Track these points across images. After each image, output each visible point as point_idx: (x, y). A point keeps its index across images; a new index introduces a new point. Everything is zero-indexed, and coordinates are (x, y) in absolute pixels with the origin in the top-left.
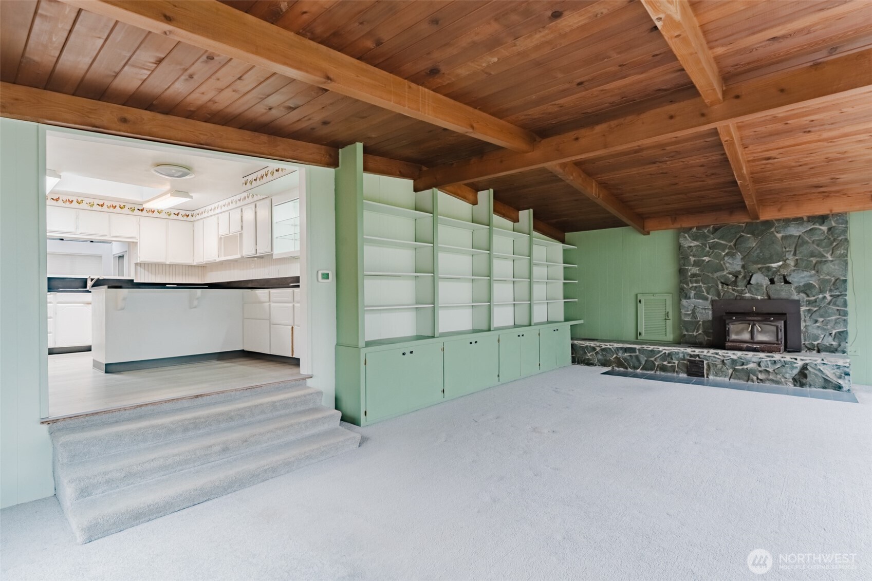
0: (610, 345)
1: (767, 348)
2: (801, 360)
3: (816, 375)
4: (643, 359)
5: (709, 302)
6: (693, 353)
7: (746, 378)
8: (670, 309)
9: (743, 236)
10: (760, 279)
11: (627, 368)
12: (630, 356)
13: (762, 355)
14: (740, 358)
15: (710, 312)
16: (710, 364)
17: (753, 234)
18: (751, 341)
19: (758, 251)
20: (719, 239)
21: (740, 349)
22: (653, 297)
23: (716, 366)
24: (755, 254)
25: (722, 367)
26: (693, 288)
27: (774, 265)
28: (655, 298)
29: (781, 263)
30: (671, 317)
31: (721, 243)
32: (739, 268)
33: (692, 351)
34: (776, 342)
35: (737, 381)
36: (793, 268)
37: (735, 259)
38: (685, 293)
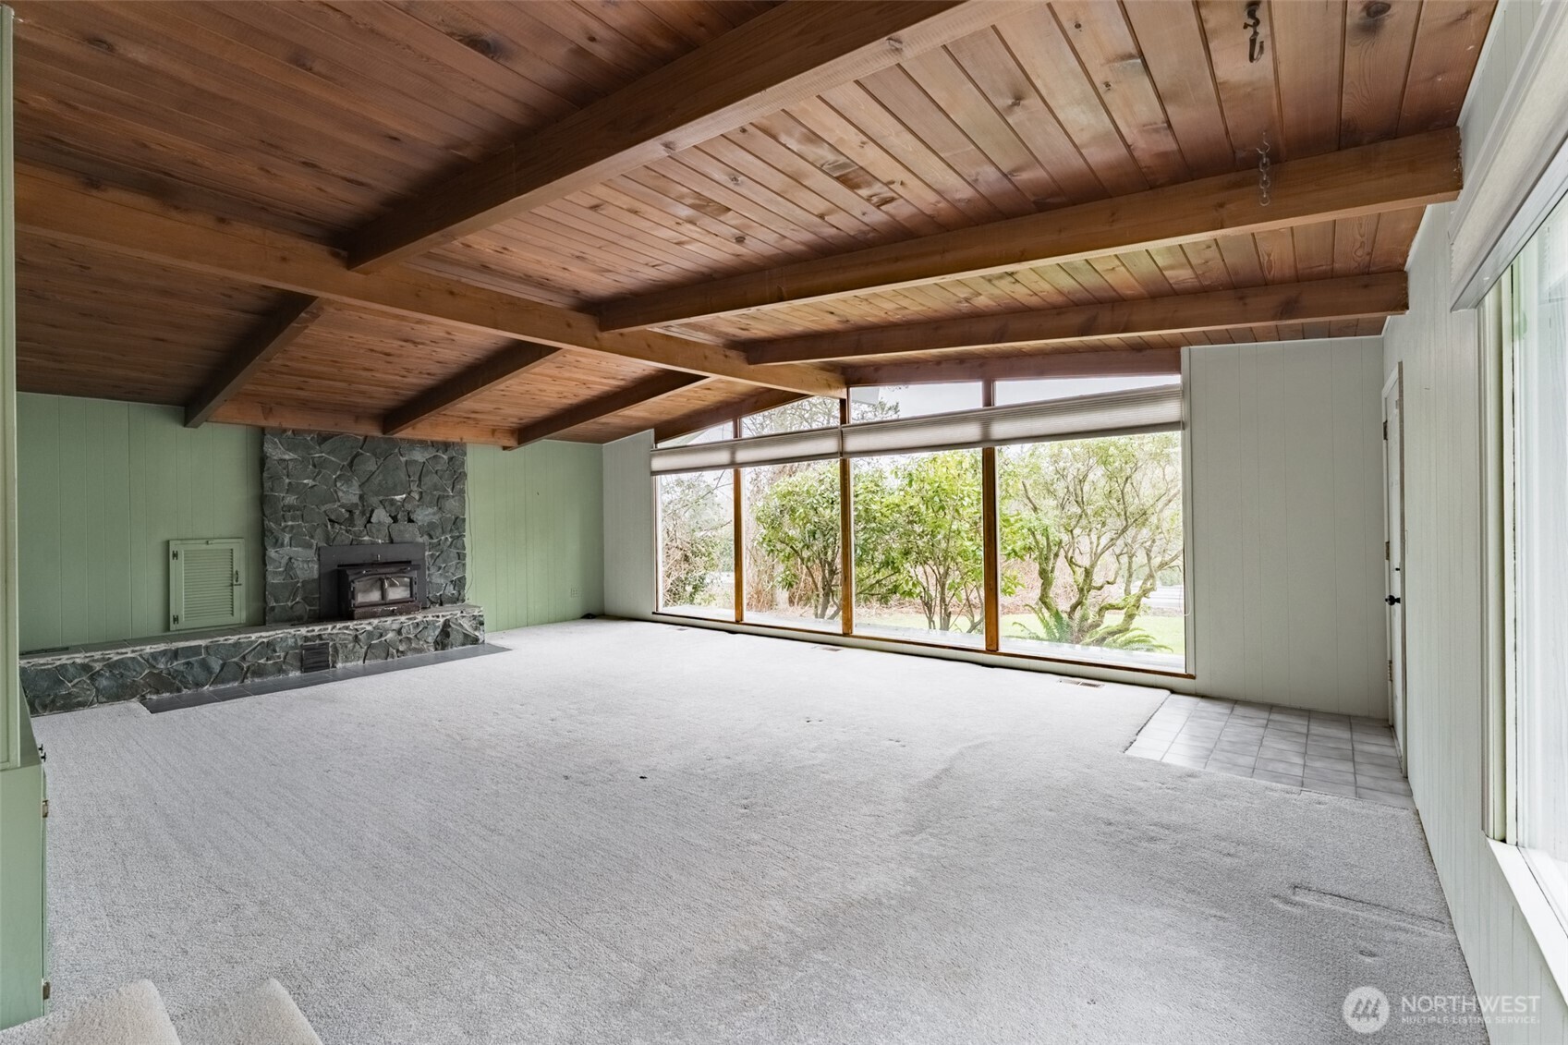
0: (133, 652)
1: (404, 607)
2: (443, 616)
3: (458, 631)
4: (216, 665)
5: (314, 551)
6: (309, 634)
7: (384, 655)
8: (240, 565)
9: (362, 454)
10: (381, 516)
11: (179, 690)
12: (188, 663)
13: (403, 618)
14: (376, 628)
15: (316, 566)
16: (338, 645)
17: (374, 454)
18: (383, 602)
19: (380, 478)
20: (328, 454)
21: (374, 616)
22: (205, 547)
23: (346, 647)
24: (376, 482)
25: (354, 646)
26: (287, 529)
27: (398, 498)
28: (209, 547)
29: (404, 496)
30: (242, 579)
31: (331, 461)
32: (355, 499)
33: (308, 631)
34: (411, 599)
35: (373, 662)
36: (417, 503)
37: (351, 486)
38: (275, 537)
